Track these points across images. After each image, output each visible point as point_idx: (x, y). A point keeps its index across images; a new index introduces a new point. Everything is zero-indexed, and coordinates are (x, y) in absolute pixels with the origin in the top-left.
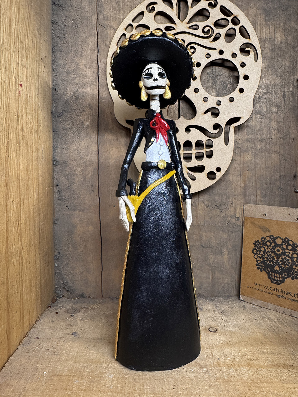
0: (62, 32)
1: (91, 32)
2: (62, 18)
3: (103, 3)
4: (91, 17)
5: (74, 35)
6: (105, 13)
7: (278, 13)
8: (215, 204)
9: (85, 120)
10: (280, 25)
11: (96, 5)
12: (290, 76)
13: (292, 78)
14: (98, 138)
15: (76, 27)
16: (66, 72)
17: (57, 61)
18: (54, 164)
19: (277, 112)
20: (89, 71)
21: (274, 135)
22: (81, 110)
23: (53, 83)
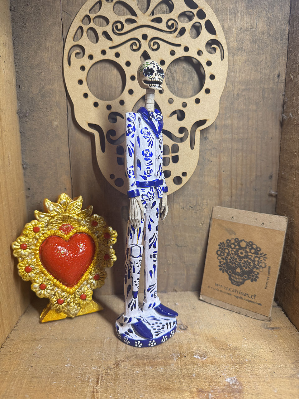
0: (23, 20)
1: (55, 20)
4: (53, 2)
5: (35, 24)
8: (190, 205)
10: (262, 13)
12: (271, 71)
13: (273, 74)
14: (68, 139)
15: (38, 15)
17: (19, 54)
18: (23, 168)
19: (256, 110)
20: (56, 65)
21: (252, 134)
22: (49, 110)
23: (16, 79)
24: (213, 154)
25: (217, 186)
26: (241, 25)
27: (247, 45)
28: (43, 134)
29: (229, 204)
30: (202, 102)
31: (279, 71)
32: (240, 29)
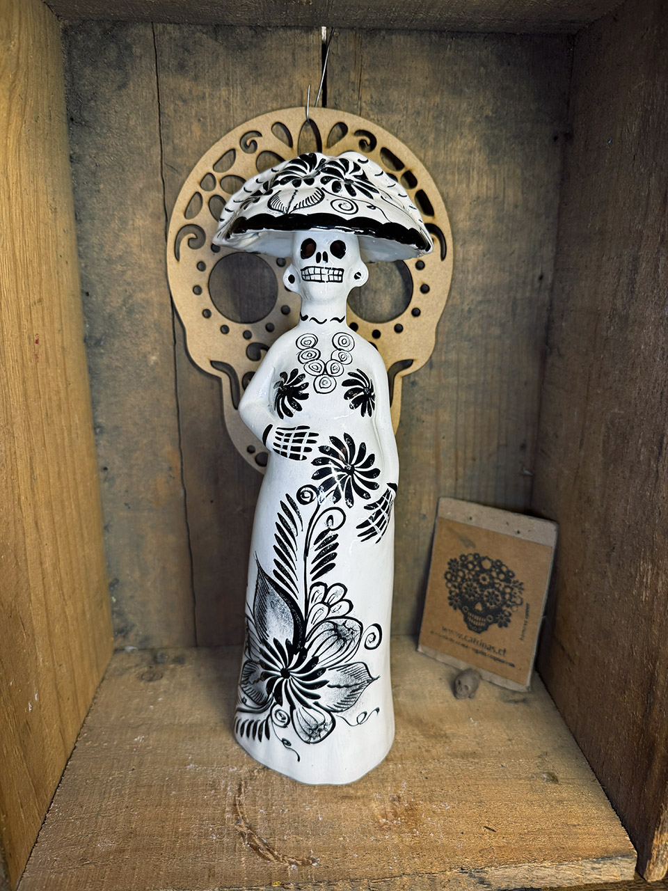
0: (94, 180)
1: (151, 181)
2: (90, 150)
3: (173, 121)
4: (148, 149)
5: (116, 186)
6: (176, 141)
7: (514, 148)
9: (149, 353)
10: (514, 172)
11: (158, 124)
12: (528, 271)
13: (531, 274)
14: (176, 384)
15: (121, 171)
16: (105, 260)
17: (85, 237)
18: (96, 434)
19: (501, 337)
20: (151, 258)
21: (492, 377)
22: (141, 334)
23: (82, 282)
24: (426, 410)
25: (433, 462)
26: (478, 193)
27: (488, 225)
28: (130, 376)
29: (453, 491)
30: (407, 331)
31: (542, 271)
32: (474, 198)
